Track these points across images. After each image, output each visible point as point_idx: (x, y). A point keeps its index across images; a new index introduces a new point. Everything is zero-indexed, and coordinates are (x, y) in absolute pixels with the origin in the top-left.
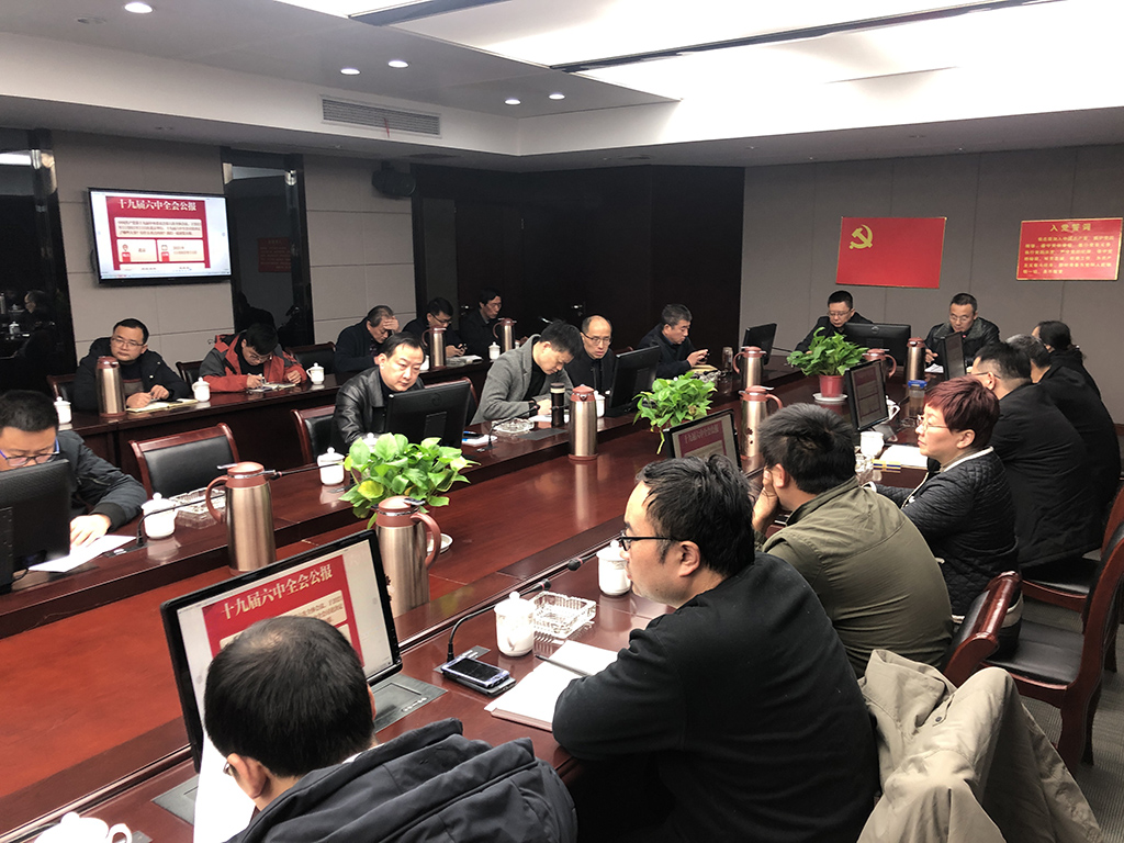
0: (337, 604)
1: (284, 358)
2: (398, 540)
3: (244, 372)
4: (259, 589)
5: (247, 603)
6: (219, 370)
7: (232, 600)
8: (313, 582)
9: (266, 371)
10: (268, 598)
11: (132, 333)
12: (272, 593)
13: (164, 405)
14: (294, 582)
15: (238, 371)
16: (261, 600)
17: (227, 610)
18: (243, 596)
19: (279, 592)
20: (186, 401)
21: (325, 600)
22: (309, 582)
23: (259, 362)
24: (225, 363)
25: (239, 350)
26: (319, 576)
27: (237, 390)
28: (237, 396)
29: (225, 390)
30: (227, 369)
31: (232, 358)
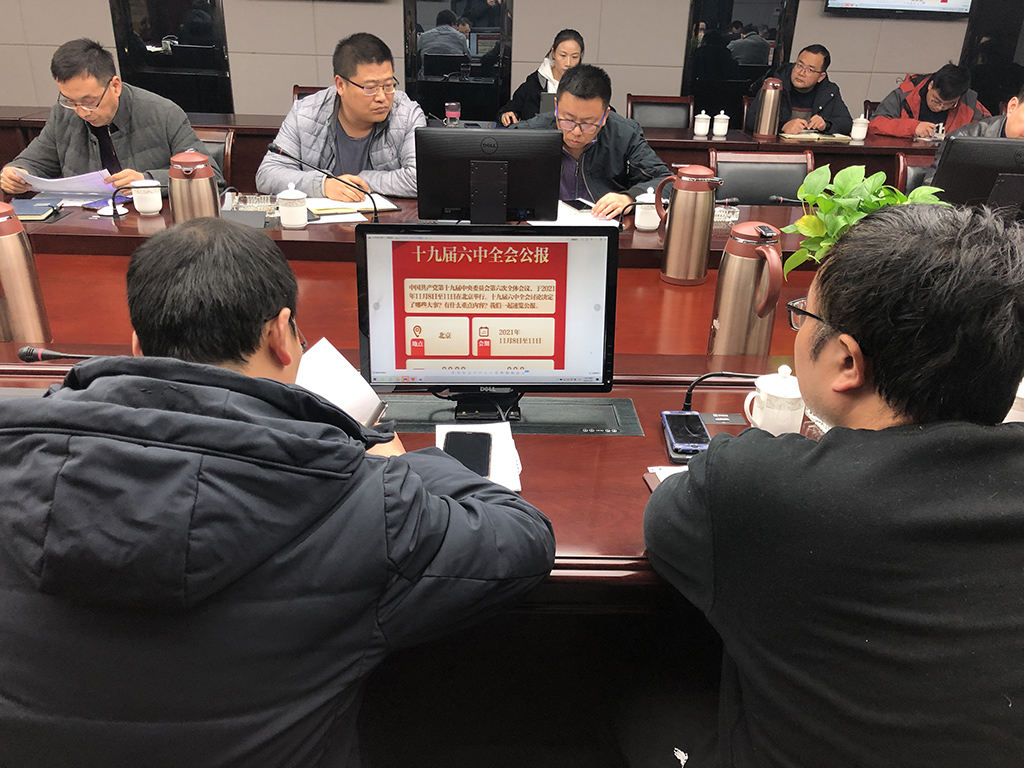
0: (547, 293)
1: (975, 109)
2: (740, 271)
3: (922, 118)
4: (459, 245)
5: (441, 254)
6: (894, 112)
7: (426, 246)
8: (522, 260)
9: (949, 120)
10: (465, 257)
11: (815, 59)
12: (472, 255)
13: (815, 136)
14: (501, 252)
15: (916, 115)
16: (458, 258)
17: (418, 253)
18: (439, 245)
19: (480, 256)
20: (838, 137)
21: (534, 284)
22: (519, 259)
23: (940, 108)
24: (904, 104)
25: (924, 93)
26: (532, 257)
27: (903, 135)
28: (902, 141)
29: (890, 133)
30: (904, 112)
31: (914, 102)
